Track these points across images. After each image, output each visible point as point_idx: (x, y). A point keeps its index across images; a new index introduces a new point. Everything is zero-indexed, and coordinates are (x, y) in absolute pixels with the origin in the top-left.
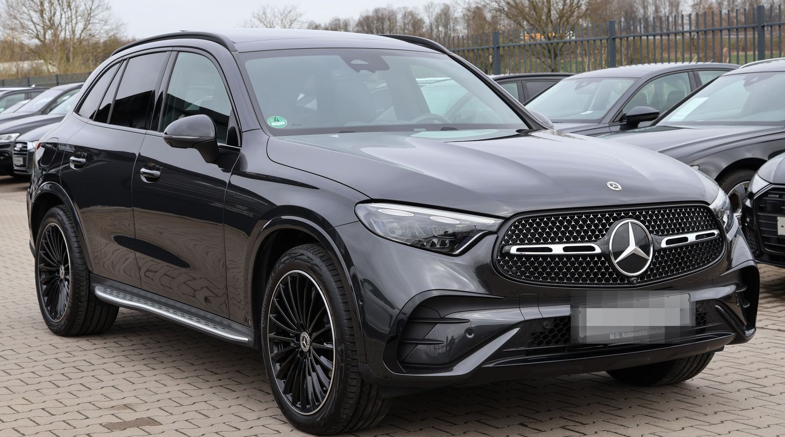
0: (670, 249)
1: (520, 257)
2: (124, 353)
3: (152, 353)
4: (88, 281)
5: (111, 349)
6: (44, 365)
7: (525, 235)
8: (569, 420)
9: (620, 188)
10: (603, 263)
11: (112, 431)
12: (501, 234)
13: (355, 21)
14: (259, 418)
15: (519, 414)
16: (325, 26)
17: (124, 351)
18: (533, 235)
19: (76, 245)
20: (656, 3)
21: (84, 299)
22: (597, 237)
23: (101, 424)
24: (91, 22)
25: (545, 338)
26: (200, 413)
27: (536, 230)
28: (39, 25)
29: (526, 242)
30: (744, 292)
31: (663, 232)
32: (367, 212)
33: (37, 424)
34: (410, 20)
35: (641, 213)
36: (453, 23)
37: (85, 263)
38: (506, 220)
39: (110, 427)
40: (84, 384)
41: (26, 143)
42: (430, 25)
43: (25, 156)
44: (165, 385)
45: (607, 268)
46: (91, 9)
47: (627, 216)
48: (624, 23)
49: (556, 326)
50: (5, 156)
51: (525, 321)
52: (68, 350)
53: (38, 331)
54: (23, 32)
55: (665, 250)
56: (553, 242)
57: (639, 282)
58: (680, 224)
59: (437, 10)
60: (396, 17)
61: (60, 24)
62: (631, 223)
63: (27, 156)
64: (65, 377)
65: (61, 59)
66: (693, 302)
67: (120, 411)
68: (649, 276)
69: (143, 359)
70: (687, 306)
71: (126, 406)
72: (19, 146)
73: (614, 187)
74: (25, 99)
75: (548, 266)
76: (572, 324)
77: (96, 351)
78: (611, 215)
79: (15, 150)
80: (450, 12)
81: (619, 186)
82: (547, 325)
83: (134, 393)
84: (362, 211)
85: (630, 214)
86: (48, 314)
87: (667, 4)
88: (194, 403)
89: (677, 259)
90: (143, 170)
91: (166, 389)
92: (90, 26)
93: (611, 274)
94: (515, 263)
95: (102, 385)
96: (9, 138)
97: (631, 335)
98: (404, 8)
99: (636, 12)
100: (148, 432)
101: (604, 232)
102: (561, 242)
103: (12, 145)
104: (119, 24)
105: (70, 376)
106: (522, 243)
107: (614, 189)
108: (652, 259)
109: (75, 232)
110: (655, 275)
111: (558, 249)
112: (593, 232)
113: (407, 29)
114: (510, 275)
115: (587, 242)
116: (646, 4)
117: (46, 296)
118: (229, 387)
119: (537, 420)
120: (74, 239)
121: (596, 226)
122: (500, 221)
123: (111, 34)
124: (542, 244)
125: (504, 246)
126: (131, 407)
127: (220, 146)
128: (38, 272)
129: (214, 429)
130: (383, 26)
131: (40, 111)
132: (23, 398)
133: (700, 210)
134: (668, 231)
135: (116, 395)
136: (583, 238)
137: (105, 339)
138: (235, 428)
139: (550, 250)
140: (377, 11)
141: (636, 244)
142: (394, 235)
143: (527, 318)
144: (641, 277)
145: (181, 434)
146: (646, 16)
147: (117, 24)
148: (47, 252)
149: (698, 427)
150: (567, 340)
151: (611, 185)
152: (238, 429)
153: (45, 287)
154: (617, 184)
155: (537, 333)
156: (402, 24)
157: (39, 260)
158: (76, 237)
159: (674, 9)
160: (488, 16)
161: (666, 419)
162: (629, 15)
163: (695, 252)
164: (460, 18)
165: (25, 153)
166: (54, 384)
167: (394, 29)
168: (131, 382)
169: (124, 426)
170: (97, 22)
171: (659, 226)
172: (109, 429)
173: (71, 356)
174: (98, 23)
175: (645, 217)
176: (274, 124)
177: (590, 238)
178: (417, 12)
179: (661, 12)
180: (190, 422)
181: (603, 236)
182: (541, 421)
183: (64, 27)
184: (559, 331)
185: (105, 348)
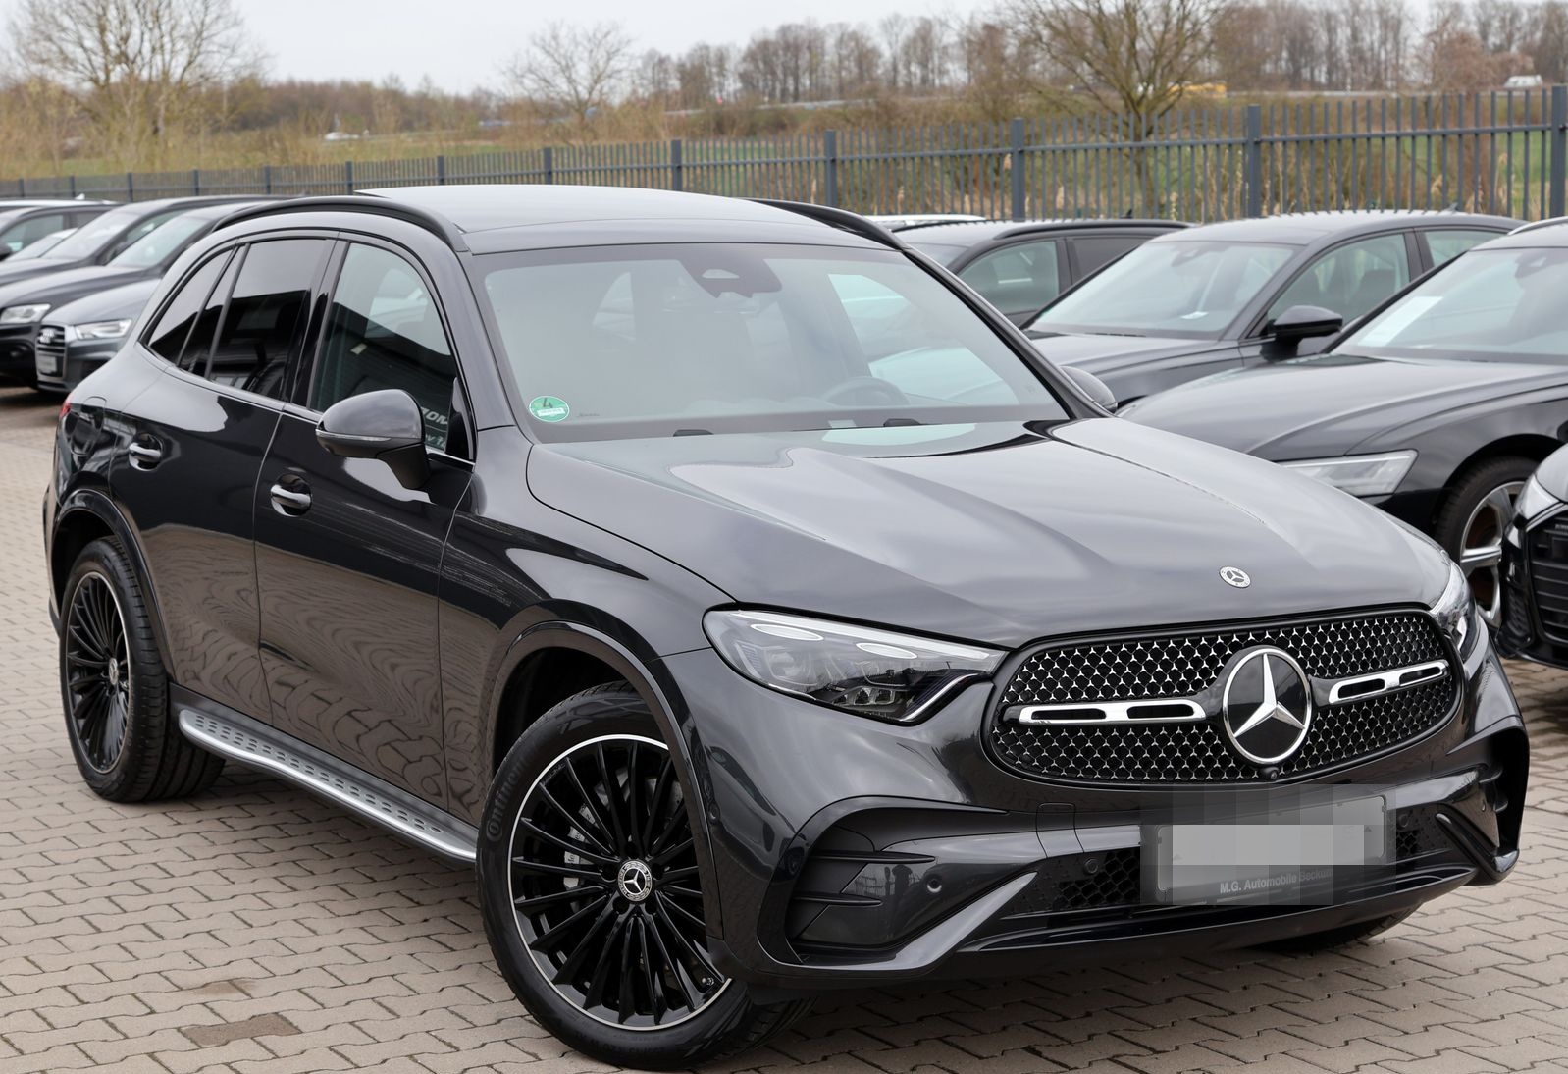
0: (1347, 706)
1: (1038, 729)
2: (237, 848)
3: (293, 849)
4: (165, 697)
5: (211, 836)
6: (73, 875)
7: (1051, 685)
8: (1127, 1040)
9: (1247, 581)
10: (1209, 738)
11: (201, 1048)
12: (1002, 681)
13: (739, 51)
14: (499, 1021)
15: (1025, 1024)
16: (680, 59)
17: (235, 842)
18: (1067, 683)
19: (141, 623)
20: (1353, 21)
21: (158, 733)
22: (1197, 685)
23: (178, 1029)
24: (202, 49)
25: (1087, 891)
26: (380, 1004)
27: (1073, 672)
28: (96, 54)
29: (1053, 697)
30: (1496, 780)
31: (1333, 670)
32: (727, 629)
33: (49, 1024)
34: (852, 51)
35: (1288, 633)
36: (940, 58)
37: (160, 661)
38: (1013, 652)
39: (197, 1036)
40: (152, 925)
41: (62, 329)
42: (891, 60)
43: (60, 355)
44: (314, 932)
45: (1216, 750)
46: (203, 23)
47: (1260, 641)
48: (1287, 61)
49: (1110, 868)
50: (20, 350)
51: (1047, 858)
52: (123, 836)
53: (65, 788)
54: (65, 67)
55: (1336, 708)
56: (1108, 698)
57: (1282, 776)
58: (1368, 653)
59: (908, 31)
60: (823, 43)
61: (140, 52)
62: (1269, 655)
63: (64, 355)
64: (113, 906)
65: (143, 131)
66: (1390, 813)
67: (220, 997)
68: (1303, 763)
69: (275, 864)
70: (1379, 820)
71: (234, 984)
72: (48, 334)
73: (1235, 580)
74: (65, 227)
75: (1096, 746)
76: (1143, 862)
77: (180, 842)
78: (1227, 640)
79: (39, 342)
80: (933, 35)
81: (1246, 577)
82: (1092, 866)
83: (249, 951)
84: (718, 625)
85: (1267, 636)
86: (84, 754)
87: (1377, 24)
88: (370, 979)
89: (1361, 725)
90: (276, 489)
91: (315, 942)
92: (200, 59)
93: (1224, 761)
94: (1029, 741)
95: (186, 926)
96: (29, 314)
97: (1264, 884)
98: (841, 25)
99: (1311, 40)
100: (271, 1052)
101: (1213, 676)
102: (1123, 698)
103: (35, 330)
104: (260, 55)
105: (125, 902)
106: (1044, 701)
107: (1234, 583)
108: (1310, 727)
109: (139, 596)
110: (1315, 759)
111: (1116, 712)
112: (1190, 674)
113: (846, 69)
114: (1018, 766)
115: (1177, 695)
116: (1333, 23)
117: (83, 716)
118: (441, 938)
119: (1062, 1039)
120: (138, 612)
121: (1197, 662)
122: (1000, 654)
123: (245, 73)
124: (1085, 701)
125: (1007, 706)
126: (243, 986)
127: (431, 454)
128: (67, 669)
129: (407, 1047)
130: (796, 62)
131: (92, 256)
132: (26, 958)
133: (1410, 620)
134: (1343, 668)
135: (214, 955)
136: (1168, 688)
137: (200, 810)
138: (450, 1045)
139: (1101, 714)
140: (784, 30)
141: (1278, 699)
142: (781, 678)
143: (1052, 852)
144: (1287, 764)
145: (337, 1057)
146: (1333, 49)
147: (256, 54)
148: (83, 629)
149: (1387, 1064)
150: (1134, 895)
151: (1229, 575)
152: (455, 1048)
153: (79, 698)
154: (1242, 573)
155: (1071, 882)
156: (836, 59)
157: (67, 644)
158: (142, 606)
159: (1391, 36)
160: (1011, 49)
161: (1323, 1042)
162: (1298, 45)
163: (1399, 708)
164: (953, 46)
165: (60, 348)
166: (90, 923)
167: (820, 69)
168: (246, 922)
169: (223, 1033)
170: (215, 49)
171: (1325, 660)
172: (196, 1043)
173: (128, 852)
174: (218, 52)
175: (1297, 641)
176: (543, 414)
177: (1183, 687)
178: (866, 33)
179: (1363, 40)
180: (359, 1028)
181: (1210, 682)
182: (1070, 1043)
183: (147, 60)
184: (1116, 877)
185: (198, 833)
